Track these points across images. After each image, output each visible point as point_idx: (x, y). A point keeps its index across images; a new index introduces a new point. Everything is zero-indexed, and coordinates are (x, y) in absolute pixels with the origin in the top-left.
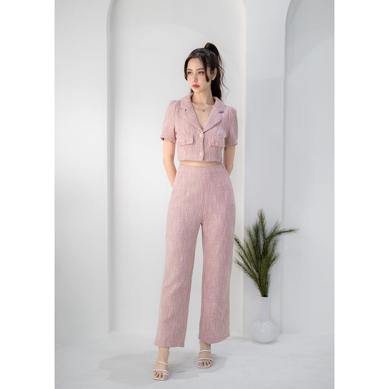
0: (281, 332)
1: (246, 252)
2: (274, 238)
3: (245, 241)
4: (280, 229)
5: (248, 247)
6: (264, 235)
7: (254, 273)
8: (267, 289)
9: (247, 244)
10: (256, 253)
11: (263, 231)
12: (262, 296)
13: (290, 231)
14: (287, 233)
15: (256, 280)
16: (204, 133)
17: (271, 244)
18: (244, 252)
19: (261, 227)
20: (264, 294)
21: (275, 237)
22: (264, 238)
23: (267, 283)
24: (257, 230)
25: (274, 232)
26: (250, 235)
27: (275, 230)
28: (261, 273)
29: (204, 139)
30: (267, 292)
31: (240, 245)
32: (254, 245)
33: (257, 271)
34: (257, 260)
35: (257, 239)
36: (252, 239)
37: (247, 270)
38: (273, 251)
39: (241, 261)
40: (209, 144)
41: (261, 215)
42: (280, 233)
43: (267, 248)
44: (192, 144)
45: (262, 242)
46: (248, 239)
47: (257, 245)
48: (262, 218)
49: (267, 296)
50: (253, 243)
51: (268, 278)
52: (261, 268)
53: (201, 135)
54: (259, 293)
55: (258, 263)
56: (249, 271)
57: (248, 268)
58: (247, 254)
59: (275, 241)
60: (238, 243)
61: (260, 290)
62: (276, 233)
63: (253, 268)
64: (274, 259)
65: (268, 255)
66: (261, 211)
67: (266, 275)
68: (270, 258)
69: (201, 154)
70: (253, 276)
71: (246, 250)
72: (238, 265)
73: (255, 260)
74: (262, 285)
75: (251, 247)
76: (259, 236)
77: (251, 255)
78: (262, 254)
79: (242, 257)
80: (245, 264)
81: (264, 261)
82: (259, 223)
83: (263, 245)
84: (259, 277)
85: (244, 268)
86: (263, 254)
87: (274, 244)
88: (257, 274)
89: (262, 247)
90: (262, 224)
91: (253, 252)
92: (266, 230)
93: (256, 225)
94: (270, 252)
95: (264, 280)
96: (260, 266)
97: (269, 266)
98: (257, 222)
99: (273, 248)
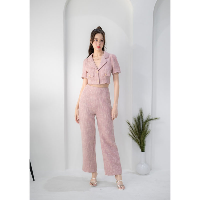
0: (151, 170)
1: (133, 130)
2: (147, 123)
3: (133, 124)
4: (151, 118)
5: (134, 127)
6: (142, 121)
7: (138, 140)
9: (134, 125)
10: (138, 130)
11: (142, 119)
12: (142, 151)
13: (156, 119)
14: (154, 120)
15: (138, 144)
16: (99, 70)
17: (146, 125)
18: (133, 129)
20: (143, 150)
23: (144, 145)
24: (139, 118)
25: (147, 119)
26: (136, 121)
27: (148, 118)
28: (141, 140)
29: (99, 73)
30: (144, 149)
31: (130, 126)
32: (137, 126)
33: (139, 139)
34: (139, 133)
35: (139, 123)
36: (136, 123)
37: (134, 138)
38: (147, 129)
39: (131, 134)
40: (102, 75)
41: (141, 111)
42: (150, 120)
43: (144, 127)
44: (93, 77)
45: (141, 124)
46: (134, 123)
47: (139, 126)
48: (141, 112)
49: (144, 152)
50: (137, 125)
52: (141, 138)
53: (98, 72)
54: (140, 150)
55: (139, 135)
56: (135, 139)
57: (134, 137)
58: (134, 131)
59: (148, 124)
60: (130, 125)
61: (141, 148)
62: (149, 120)
63: (137, 138)
64: (148, 133)
65: (144, 131)
66: (141, 109)
67: (144, 141)
68: (146, 132)
69: (98, 81)
70: (137, 141)
71: (134, 128)
72: (130, 136)
73: (138, 134)
74: (142, 146)
75: (136, 127)
76: (140, 121)
77: (136, 131)
78: (141, 130)
79: (131, 132)
80: (133, 135)
81: (143, 134)
84: (140, 142)
85: (132, 137)
86: (142, 130)
87: (148, 125)
88: (139, 140)
89: (142, 127)
90: (142, 116)
91: (137, 129)
92: (143, 119)
93: (139, 116)
94: (145, 129)
95: (143, 144)
96: (141, 136)
97: (145, 136)
98: (139, 115)
99: (147, 127)
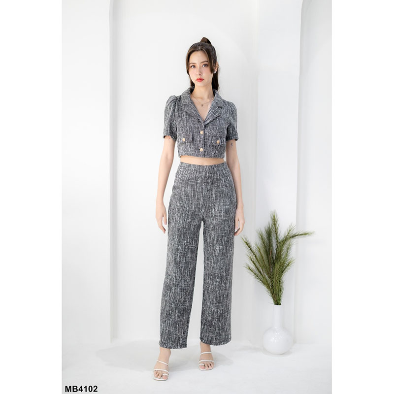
1: (258, 257)
2: (287, 243)
4: (295, 232)
5: (260, 251)
6: (277, 238)
7: (266, 279)
8: (280, 297)
9: (258, 248)
10: (268, 258)
11: (276, 234)
12: (275, 304)
13: (305, 234)
15: (268, 287)
17: (285, 248)
18: (255, 256)
19: (274, 230)
20: (278, 302)
21: (289, 241)
22: (277, 242)
23: (280, 290)
24: (269, 234)
25: (287, 235)
26: (262, 239)
27: (289, 233)
28: (274, 280)
30: (280, 300)
31: (251, 249)
32: (266, 249)
33: (270, 277)
34: (269, 265)
35: (270, 242)
36: (264, 243)
37: (259, 276)
38: (287, 255)
39: (253, 266)
41: (274, 217)
42: (294, 236)
43: (280, 252)
45: (274, 246)
46: (259, 242)
47: (269, 249)
48: (274, 221)
49: (280, 305)
50: (265, 247)
51: (281, 285)
52: (273, 275)
55: (270, 268)
56: (261, 277)
57: (260, 274)
59: (289, 245)
60: (250, 247)
61: (273, 298)
62: (290, 236)
63: (265, 274)
64: (288, 265)
65: (281, 260)
66: (275, 212)
67: (280, 281)
68: (284, 263)
70: (265, 283)
71: (258, 255)
74: (275, 292)
75: (262, 251)
76: (271, 240)
77: (263, 260)
78: (274, 258)
79: (253, 262)
80: (256, 269)
81: (277, 266)
82: (272, 225)
83: (276, 249)
84: (272, 283)
85: (255, 274)
86: (276, 259)
87: (288, 248)
88: (269, 280)
89: (275, 251)
90: (275, 227)
91: (265, 257)
92: (279, 233)
93: (269, 228)
94: (283, 256)
95: (277, 287)
96: (273, 271)
97: (282, 272)
98: (269, 225)
99: (287, 252)
